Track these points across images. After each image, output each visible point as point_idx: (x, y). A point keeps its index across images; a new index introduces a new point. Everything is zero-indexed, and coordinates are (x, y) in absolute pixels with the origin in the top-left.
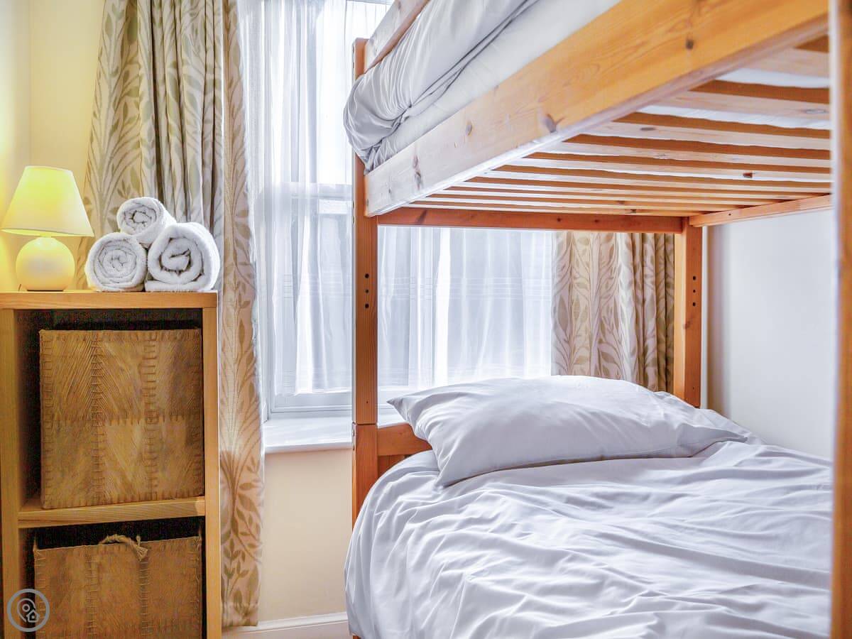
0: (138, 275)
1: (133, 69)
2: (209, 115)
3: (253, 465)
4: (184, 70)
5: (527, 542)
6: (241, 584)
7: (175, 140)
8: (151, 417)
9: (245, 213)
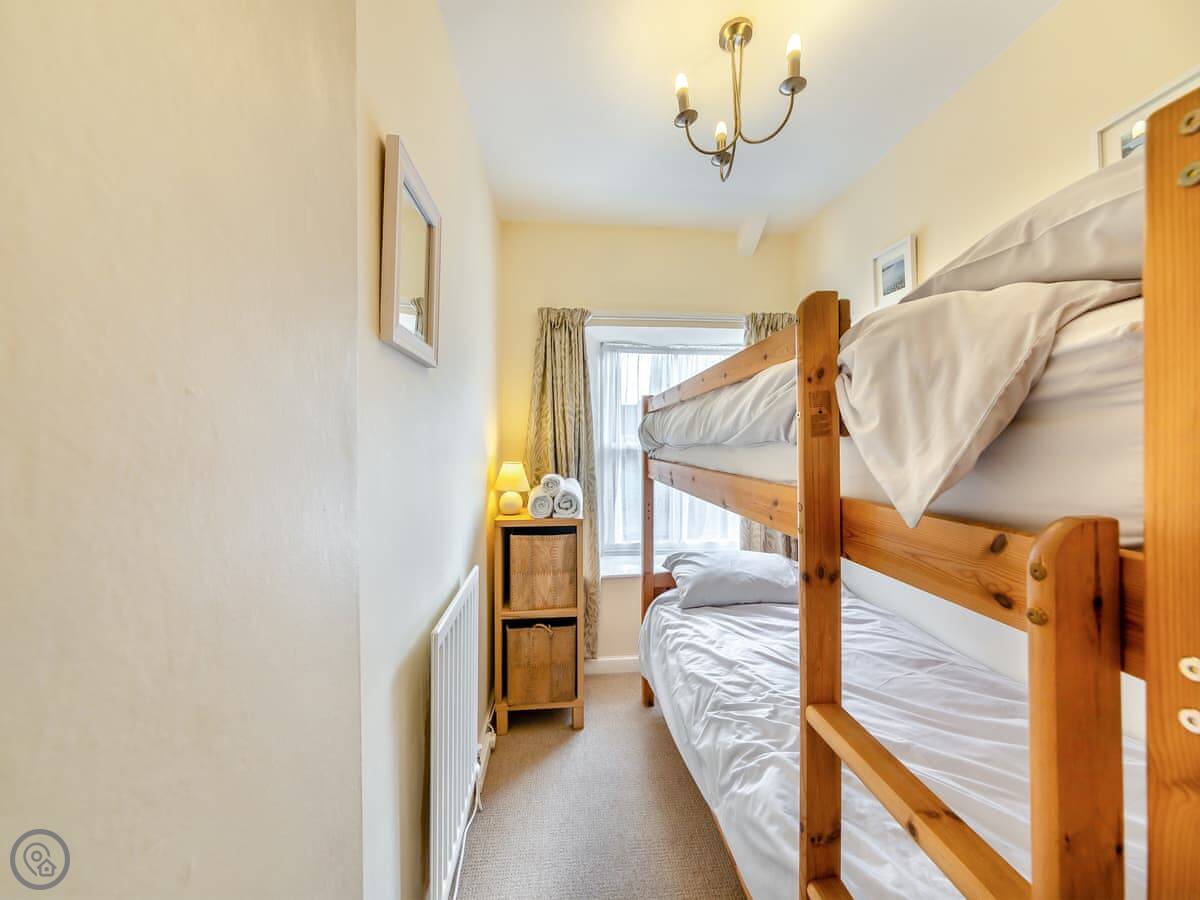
0: (550, 511)
1: (544, 407)
2: (577, 426)
3: (596, 585)
4: (566, 408)
5: (721, 653)
6: (590, 640)
7: (562, 439)
8: (555, 573)
9: (593, 469)
